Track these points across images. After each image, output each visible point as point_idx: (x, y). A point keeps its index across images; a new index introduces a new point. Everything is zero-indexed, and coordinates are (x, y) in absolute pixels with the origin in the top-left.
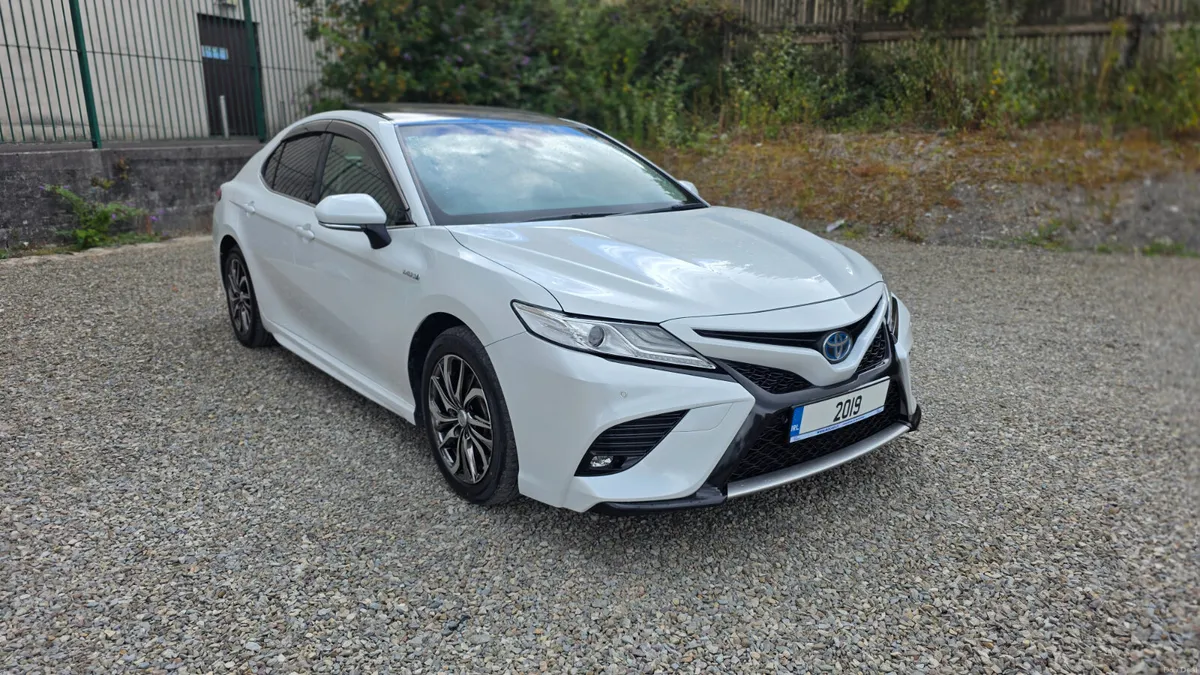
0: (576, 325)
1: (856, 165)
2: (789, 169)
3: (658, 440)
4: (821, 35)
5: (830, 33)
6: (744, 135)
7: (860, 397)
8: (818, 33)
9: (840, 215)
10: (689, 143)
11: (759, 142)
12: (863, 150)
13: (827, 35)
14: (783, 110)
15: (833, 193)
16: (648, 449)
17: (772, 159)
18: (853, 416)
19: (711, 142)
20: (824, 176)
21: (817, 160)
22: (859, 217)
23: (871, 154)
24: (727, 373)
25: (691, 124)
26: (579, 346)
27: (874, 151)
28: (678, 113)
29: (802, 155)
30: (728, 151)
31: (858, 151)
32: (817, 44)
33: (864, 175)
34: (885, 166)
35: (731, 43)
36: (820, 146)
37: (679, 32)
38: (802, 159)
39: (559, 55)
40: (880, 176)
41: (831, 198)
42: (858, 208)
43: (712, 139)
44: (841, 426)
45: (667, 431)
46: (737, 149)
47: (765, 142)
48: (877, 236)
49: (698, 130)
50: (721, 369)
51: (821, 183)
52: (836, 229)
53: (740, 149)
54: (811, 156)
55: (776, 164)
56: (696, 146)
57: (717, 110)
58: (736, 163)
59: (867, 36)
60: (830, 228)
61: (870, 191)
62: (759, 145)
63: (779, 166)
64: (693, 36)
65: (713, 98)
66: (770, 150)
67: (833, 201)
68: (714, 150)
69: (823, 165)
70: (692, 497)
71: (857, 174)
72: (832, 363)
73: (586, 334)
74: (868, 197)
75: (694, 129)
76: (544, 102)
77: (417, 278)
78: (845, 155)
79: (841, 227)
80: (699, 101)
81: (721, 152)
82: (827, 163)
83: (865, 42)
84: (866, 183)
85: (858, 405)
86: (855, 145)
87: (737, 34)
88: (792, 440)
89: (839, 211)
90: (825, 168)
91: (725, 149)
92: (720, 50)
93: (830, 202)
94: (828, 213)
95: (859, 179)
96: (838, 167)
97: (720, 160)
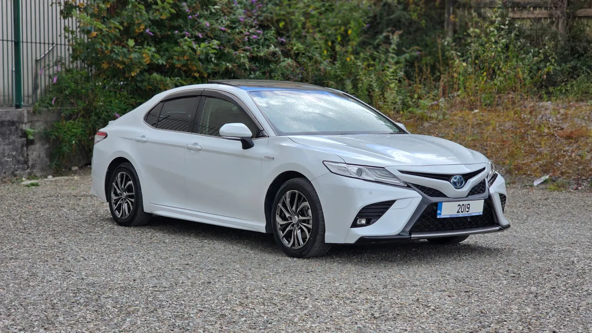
0: (351, 168)
1: (562, 129)
2: (503, 132)
3: (384, 213)
4: (537, 11)
5: (546, 8)
6: (462, 103)
7: (469, 204)
8: (535, 8)
9: (545, 172)
10: (411, 109)
11: (476, 108)
12: (569, 116)
13: (543, 11)
14: (498, 80)
15: (540, 153)
16: (380, 216)
17: (487, 124)
18: (466, 212)
19: (431, 108)
20: (534, 139)
21: (528, 125)
22: (562, 174)
23: (576, 119)
24: (410, 187)
25: (413, 92)
26: (352, 176)
27: (579, 117)
28: (400, 81)
29: (514, 120)
30: (447, 116)
31: (565, 117)
32: (534, 19)
33: (569, 137)
34: (587, 130)
35: (452, 17)
36: (531, 112)
37: (400, 7)
38: (514, 123)
39: (285, 27)
40: (582, 139)
41: (539, 157)
42: (561, 166)
43: (432, 105)
44: (461, 216)
45: (387, 209)
46: (455, 115)
47: (482, 110)
48: (577, 189)
49: (419, 98)
50: (408, 186)
51: (530, 145)
52: (542, 183)
53: (458, 115)
54: (523, 120)
55: (491, 128)
56: (418, 112)
57: (438, 79)
58: (454, 127)
59: (581, 12)
60: (536, 183)
61: (573, 151)
62: (476, 111)
63: (494, 129)
64: (415, 11)
65: (433, 68)
66: (487, 116)
67: (540, 160)
68: (434, 115)
69: (532, 129)
70: (399, 235)
71: (562, 137)
72: (456, 188)
73: (355, 171)
74: (570, 156)
75: (416, 96)
76: (271, 71)
77: (273, 159)
78: (553, 120)
79: (545, 182)
80: (421, 70)
81: (441, 117)
82: (537, 127)
83: (580, 17)
84: (569, 144)
85: (469, 208)
86: (562, 111)
87: (458, 8)
88: (438, 217)
89: (545, 168)
90: (535, 131)
91: (444, 115)
92: (441, 23)
93: (537, 160)
94: (535, 171)
95: (564, 141)
96: (546, 130)
97: (440, 125)
